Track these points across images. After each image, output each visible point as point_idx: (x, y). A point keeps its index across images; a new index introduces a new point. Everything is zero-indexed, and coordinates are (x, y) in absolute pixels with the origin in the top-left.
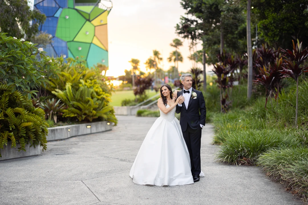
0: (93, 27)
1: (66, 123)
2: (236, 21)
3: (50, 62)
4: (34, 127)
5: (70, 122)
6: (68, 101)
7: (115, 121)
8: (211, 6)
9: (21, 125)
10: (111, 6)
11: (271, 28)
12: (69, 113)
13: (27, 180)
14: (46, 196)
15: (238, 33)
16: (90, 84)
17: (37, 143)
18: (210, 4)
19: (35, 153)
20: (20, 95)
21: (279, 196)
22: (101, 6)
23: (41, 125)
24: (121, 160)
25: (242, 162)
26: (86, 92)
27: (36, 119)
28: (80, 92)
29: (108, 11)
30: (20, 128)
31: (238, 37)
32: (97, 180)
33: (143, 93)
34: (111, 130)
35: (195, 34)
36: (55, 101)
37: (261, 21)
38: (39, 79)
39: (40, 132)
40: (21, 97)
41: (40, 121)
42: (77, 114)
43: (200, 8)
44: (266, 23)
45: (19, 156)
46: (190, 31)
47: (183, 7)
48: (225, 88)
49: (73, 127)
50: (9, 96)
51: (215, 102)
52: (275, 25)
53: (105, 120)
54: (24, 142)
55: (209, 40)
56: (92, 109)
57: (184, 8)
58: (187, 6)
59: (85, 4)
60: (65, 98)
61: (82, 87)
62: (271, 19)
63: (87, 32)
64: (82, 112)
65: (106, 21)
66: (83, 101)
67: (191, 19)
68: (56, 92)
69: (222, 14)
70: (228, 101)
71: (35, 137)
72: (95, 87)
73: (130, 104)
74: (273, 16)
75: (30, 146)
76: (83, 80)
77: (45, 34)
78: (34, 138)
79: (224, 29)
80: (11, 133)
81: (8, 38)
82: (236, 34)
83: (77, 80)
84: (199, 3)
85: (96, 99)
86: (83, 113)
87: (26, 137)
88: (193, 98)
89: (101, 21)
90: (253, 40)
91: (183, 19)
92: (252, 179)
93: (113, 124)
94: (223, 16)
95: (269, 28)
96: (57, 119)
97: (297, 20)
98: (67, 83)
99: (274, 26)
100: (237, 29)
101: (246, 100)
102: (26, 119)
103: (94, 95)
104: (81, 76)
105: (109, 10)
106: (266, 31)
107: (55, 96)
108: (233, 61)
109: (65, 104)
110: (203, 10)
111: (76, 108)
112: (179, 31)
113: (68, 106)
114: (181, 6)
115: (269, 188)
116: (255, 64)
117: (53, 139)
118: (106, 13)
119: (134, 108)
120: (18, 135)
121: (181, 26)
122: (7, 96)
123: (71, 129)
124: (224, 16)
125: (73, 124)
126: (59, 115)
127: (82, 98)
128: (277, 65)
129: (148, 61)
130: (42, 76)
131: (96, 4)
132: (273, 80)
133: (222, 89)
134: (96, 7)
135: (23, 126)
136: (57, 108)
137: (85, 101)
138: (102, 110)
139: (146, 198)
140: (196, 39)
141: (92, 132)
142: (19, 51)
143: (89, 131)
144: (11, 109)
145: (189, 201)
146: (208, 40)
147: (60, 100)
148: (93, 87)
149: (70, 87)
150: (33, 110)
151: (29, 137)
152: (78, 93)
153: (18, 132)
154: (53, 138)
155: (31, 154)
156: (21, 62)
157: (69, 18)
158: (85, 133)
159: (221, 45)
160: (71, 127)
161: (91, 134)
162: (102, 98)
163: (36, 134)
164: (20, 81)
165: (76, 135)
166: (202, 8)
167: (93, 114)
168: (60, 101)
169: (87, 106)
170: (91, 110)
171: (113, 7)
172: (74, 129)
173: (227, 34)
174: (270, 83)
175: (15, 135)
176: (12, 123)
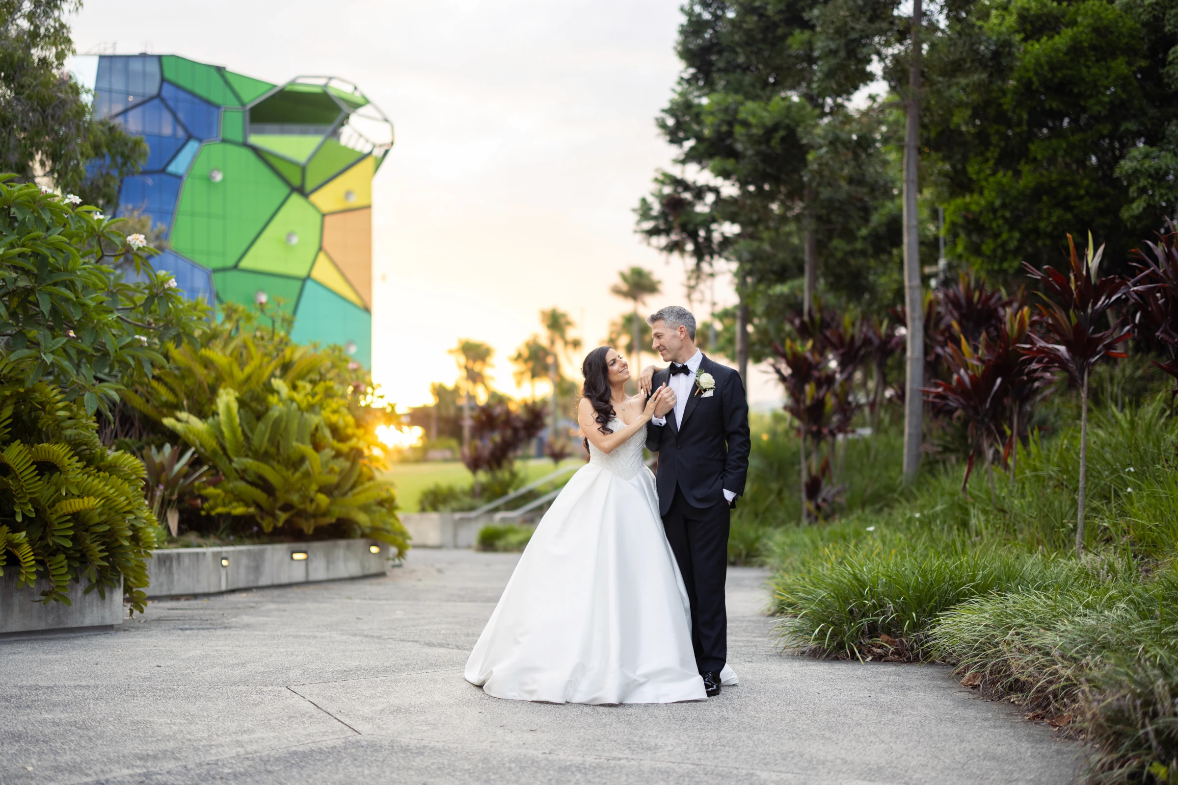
0: (318, 218)
1: (212, 539)
2: (865, 190)
3: (170, 288)
4: (104, 518)
5: (228, 535)
6: (225, 458)
7: (400, 540)
8: (770, 131)
9: (57, 505)
10: (388, 140)
11: (994, 225)
12: (227, 500)
13: (83, 683)
14: (162, 720)
15: (870, 235)
16: (310, 398)
17: (111, 580)
18: (764, 126)
19: (103, 618)
20: (59, 397)
21: (1002, 732)
22: (351, 137)
23: (130, 512)
24: (430, 644)
25: (875, 650)
26: (294, 427)
27: (112, 488)
28: (271, 422)
29: (376, 158)
30: (54, 517)
31: (870, 251)
32: (343, 686)
33: (505, 464)
34: (381, 575)
35: (708, 239)
36: (173, 454)
37: (959, 201)
38: (128, 346)
39: (126, 538)
40: (60, 405)
41: (127, 499)
42: (258, 506)
43: (729, 141)
44: (974, 208)
45: (42, 626)
46: (691, 227)
47: (668, 138)
48: (817, 436)
49: (240, 552)
50: (14, 400)
51: (780, 492)
52: (1008, 214)
53: (363, 536)
54: (65, 570)
55: (761, 259)
56: (314, 487)
57: (672, 141)
58: (681, 135)
59: (287, 127)
60: (213, 444)
61: (277, 407)
62: (993, 194)
63: (290, 235)
64: (276, 500)
65: (369, 195)
66: (281, 459)
67: (694, 183)
68: (178, 420)
69: (810, 157)
70: (829, 488)
71: (107, 554)
72: (328, 410)
73: (454, 504)
74: (1000, 183)
75: (87, 592)
76: (285, 381)
77: (139, 216)
78: (102, 559)
79: (819, 218)
80: (17, 535)
81: (20, 190)
82: (864, 239)
83: (258, 383)
84: (723, 121)
85: (328, 453)
86: (280, 504)
87: (72, 552)
88: (700, 393)
89: (348, 194)
90: (928, 270)
91: (663, 183)
92: (912, 693)
93: (393, 550)
94: (815, 167)
95: (987, 225)
96: (181, 522)
97: (1087, 199)
98: (221, 391)
99: (1003, 217)
100: (866, 220)
101: (898, 482)
102: (77, 485)
103: (325, 437)
104: (275, 369)
105: (378, 152)
106: (975, 238)
107: (173, 437)
108: (848, 338)
109: (210, 468)
110: (739, 147)
111: (252, 484)
112: (649, 225)
113: (224, 474)
114: (658, 131)
115: (971, 713)
116: (933, 348)
117: (165, 592)
118: (368, 163)
119: (469, 520)
120: (44, 543)
121: (656, 207)
122: (9, 402)
123: (231, 559)
124: (820, 165)
125: (241, 542)
126: (186, 505)
127: (278, 448)
128: (1010, 333)
129: (526, 353)
130: (137, 337)
131: (330, 128)
132: (996, 388)
133: (809, 438)
134: (331, 142)
135: (65, 511)
136: (181, 481)
137: (289, 458)
138: (350, 494)
139: (525, 728)
140: (712, 257)
141: (313, 577)
142: (60, 237)
143: (298, 575)
144: (21, 447)
145: (682, 738)
146: (756, 257)
147: (193, 449)
148: (322, 407)
149: (235, 406)
150: (103, 457)
151: (83, 555)
152: (261, 426)
153: (44, 532)
154: (165, 588)
155: (87, 622)
156: (65, 278)
157: (224, 180)
158: (284, 580)
159: (805, 281)
160: (233, 552)
161: (307, 583)
162: (352, 449)
163: (110, 542)
164: (60, 345)
165: (251, 585)
166: (736, 141)
167: (318, 505)
168: (194, 453)
169: (298, 475)
170: (312, 493)
171: (395, 144)
172: (244, 561)
173: (830, 239)
174: (985, 402)
175: (31, 542)
176: (25, 497)
